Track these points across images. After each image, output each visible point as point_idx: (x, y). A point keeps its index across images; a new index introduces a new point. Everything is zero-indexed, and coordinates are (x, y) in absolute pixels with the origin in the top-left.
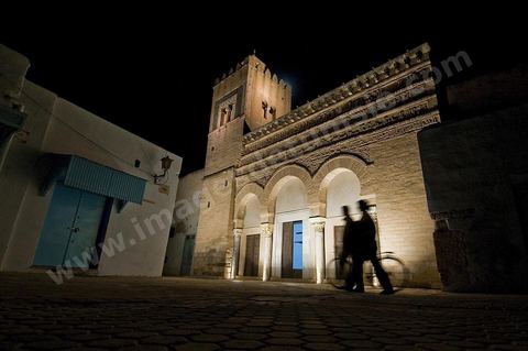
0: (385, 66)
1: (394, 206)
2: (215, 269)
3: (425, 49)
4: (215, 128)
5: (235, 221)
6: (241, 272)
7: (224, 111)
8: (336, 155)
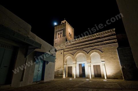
0: (105, 31)
1: (109, 62)
2: (60, 76)
3: (114, 29)
4: (56, 38)
5: (65, 63)
6: (67, 76)
7: (59, 34)
8: (94, 49)
